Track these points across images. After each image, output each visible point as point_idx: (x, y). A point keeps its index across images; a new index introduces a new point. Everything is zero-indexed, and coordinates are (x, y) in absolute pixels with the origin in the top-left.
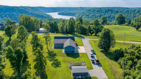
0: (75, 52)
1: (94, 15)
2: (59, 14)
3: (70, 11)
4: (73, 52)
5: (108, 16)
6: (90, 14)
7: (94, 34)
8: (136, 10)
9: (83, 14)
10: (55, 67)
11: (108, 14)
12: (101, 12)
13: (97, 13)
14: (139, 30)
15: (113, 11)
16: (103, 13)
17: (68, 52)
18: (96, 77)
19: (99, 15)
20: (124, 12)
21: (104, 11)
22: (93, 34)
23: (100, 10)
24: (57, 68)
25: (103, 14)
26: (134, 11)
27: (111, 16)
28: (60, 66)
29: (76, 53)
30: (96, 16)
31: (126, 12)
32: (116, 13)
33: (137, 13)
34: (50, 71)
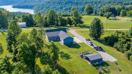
0: (73, 43)
1: (55, 7)
2: (14, 7)
3: (27, 4)
4: (72, 43)
5: (69, 8)
6: (51, 6)
7: (74, 25)
8: (93, 2)
9: (42, 6)
10: (66, 59)
11: (68, 5)
12: (62, 3)
13: (58, 5)
14: (109, 18)
15: (73, 2)
16: (64, 4)
17: (67, 43)
18: (109, 61)
19: (59, 6)
20: (83, 4)
21: (65, 3)
22: (72, 25)
23: (60, 2)
24: (70, 59)
25: (63, 6)
26: (92, 3)
27: (71, 7)
28: (70, 57)
29: (75, 44)
30: (57, 8)
31: (85, 3)
32: (76, 5)
33: (95, 4)
34: (64, 63)
